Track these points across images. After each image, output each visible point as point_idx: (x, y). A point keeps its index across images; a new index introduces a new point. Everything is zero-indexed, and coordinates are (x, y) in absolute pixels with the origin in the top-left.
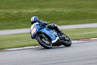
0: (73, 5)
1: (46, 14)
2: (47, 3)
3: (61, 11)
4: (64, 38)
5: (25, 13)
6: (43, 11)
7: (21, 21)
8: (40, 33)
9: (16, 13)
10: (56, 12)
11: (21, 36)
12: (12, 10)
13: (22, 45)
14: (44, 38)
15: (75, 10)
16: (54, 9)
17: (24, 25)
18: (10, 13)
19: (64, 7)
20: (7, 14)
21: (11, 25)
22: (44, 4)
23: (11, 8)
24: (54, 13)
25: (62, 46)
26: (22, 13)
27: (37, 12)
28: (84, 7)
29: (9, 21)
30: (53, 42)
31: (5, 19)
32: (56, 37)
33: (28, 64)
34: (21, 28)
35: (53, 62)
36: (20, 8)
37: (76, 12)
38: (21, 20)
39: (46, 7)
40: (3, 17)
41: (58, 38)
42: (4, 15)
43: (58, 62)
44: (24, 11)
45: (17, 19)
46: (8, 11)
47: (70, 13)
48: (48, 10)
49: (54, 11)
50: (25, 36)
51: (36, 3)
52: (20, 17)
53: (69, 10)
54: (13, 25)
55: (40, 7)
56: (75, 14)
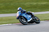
4: (36, 19)
5: (40, 4)
8: (21, 16)
9: (36, 4)
12: (33, 3)
14: (23, 19)
17: (39, 10)
18: (32, 4)
20: (31, 5)
21: (32, 10)
23: (33, 2)
25: (35, 23)
26: (38, 4)
29: (32, 8)
30: (28, 21)
31: (30, 7)
32: (30, 18)
36: (38, 2)
38: (38, 8)
40: (29, 6)
41: (31, 19)
42: (29, 5)
44: (39, 3)
45: (36, 7)
46: (31, 3)
54: (34, 10)
55: (47, 1)
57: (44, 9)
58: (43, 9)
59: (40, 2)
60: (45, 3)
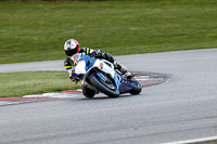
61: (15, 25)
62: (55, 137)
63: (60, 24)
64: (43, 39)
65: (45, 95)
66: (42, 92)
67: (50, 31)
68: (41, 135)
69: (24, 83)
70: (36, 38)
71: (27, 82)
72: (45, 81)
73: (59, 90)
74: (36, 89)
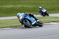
0: (34, 3)
1: (17, 8)
2: (18, 2)
3: (27, 6)
5: (5, 8)
6: (16, 6)
7: (2, 13)
10: (23, 7)
11: (2, 21)
13: (3, 27)
15: (35, 6)
16: (23, 6)
17: (4, 15)
19: (29, 4)
22: (16, 2)
24: (22, 8)
26: (3, 8)
27: (12, 7)
28: (41, 4)
33: (6, 38)
34: (2, 17)
35: (22, 37)
36: (2, 5)
37: (36, 7)
39: (17, 4)
43: (25, 37)
47: (32, 8)
48: (19, 6)
49: (22, 7)
50: (5, 21)
51: (11, 2)
52: (2, 10)
53: (31, 6)
55: (14, 4)
56: (35, 9)
57: (10, 13)
58: (8, 13)
59: (4, 5)
60: (11, 6)
61: (42, 4)
62: (53, 34)
63: (55, 4)
64: (50, 8)
65: (50, 23)
66: (49, 22)
67: (52, 6)
68: (49, 34)
69: (44, 20)
70: (48, 8)
71: (45, 20)
72: (50, 19)
73: (54, 22)
74: (48, 21)
